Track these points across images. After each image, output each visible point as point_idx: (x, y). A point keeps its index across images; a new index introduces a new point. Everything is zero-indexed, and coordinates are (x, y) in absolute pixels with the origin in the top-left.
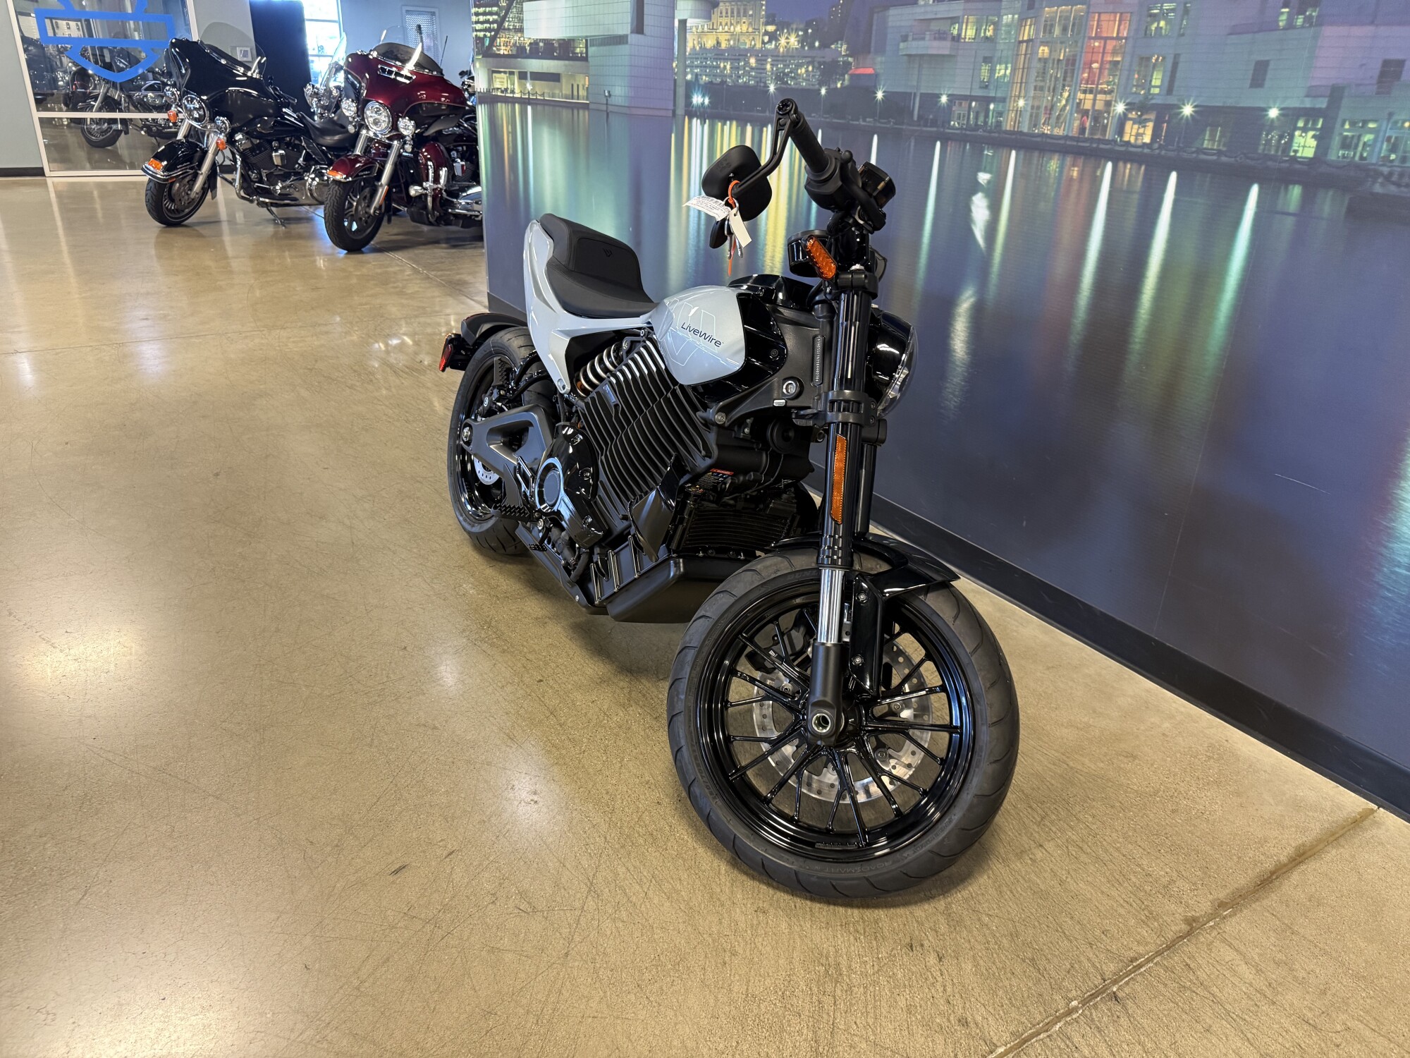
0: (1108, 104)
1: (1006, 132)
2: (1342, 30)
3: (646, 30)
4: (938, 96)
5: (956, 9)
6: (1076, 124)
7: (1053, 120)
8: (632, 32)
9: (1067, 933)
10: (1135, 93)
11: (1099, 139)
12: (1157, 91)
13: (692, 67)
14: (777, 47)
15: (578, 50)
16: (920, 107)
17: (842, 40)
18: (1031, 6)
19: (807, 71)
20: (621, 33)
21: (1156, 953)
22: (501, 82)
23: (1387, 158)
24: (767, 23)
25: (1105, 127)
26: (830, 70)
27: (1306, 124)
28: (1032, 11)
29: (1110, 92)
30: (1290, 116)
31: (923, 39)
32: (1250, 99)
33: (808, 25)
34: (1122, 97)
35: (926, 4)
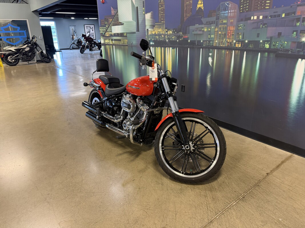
0: (232, 41)
1: (214, 46)
2: (271, 28)
3: (139, 31)
4: (201, 41)
5: (203, 26)
6: (227, 44)
7: (223, 44)
8: (137, 31)
9: (248, 178)
10: (237, 39)
11: (231, 47)
12: (241, 38)
13: (150, 37)
14: (168, 33)
15: (125, 35)
16: (197, 43)
17: (181, 32)
18: (217, 25)
19: (174, 37)
20: (134, 32)
21: (263, 179)
22: (107, 41)
23: (281, 48)
24: (165, 29)
25: (232, 45)
26: (179, 37)
27: (267, 43)
28: (217, 26)
29: (233, 39)
30: (264, 42)
31: (197, 31)
32: (257, 39)
33: (174, 29)
34: (235, 40)
35: (197, 25)
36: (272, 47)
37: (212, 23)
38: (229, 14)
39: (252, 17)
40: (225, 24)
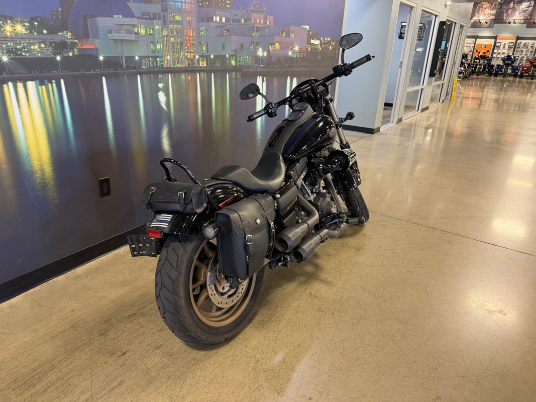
0: (194, 56)
1: (165, 68)
2: (234, 37)
4: (134, 57)
5: (134, 21)
6: (187, 63)
7: (180, 62)
10: (200, 52)
11: (194, 67)
12: (204, 52)
16: (125, 62)
17: (66, 30)
18: (165, 24)
19: (40, 47)
23: (244, 64)
25: (195, 63)
27: (233, 57)
28: (165, 26)
29: (194, 52)
30: (230, 56)
31: (120, 33)
32: (223, 53)
34: (198, 53)
35: (118, 18)
36: (238, 64)
37: (155, 19)
38: (184, 4)
39: (214, 17)
40: (178, 22)
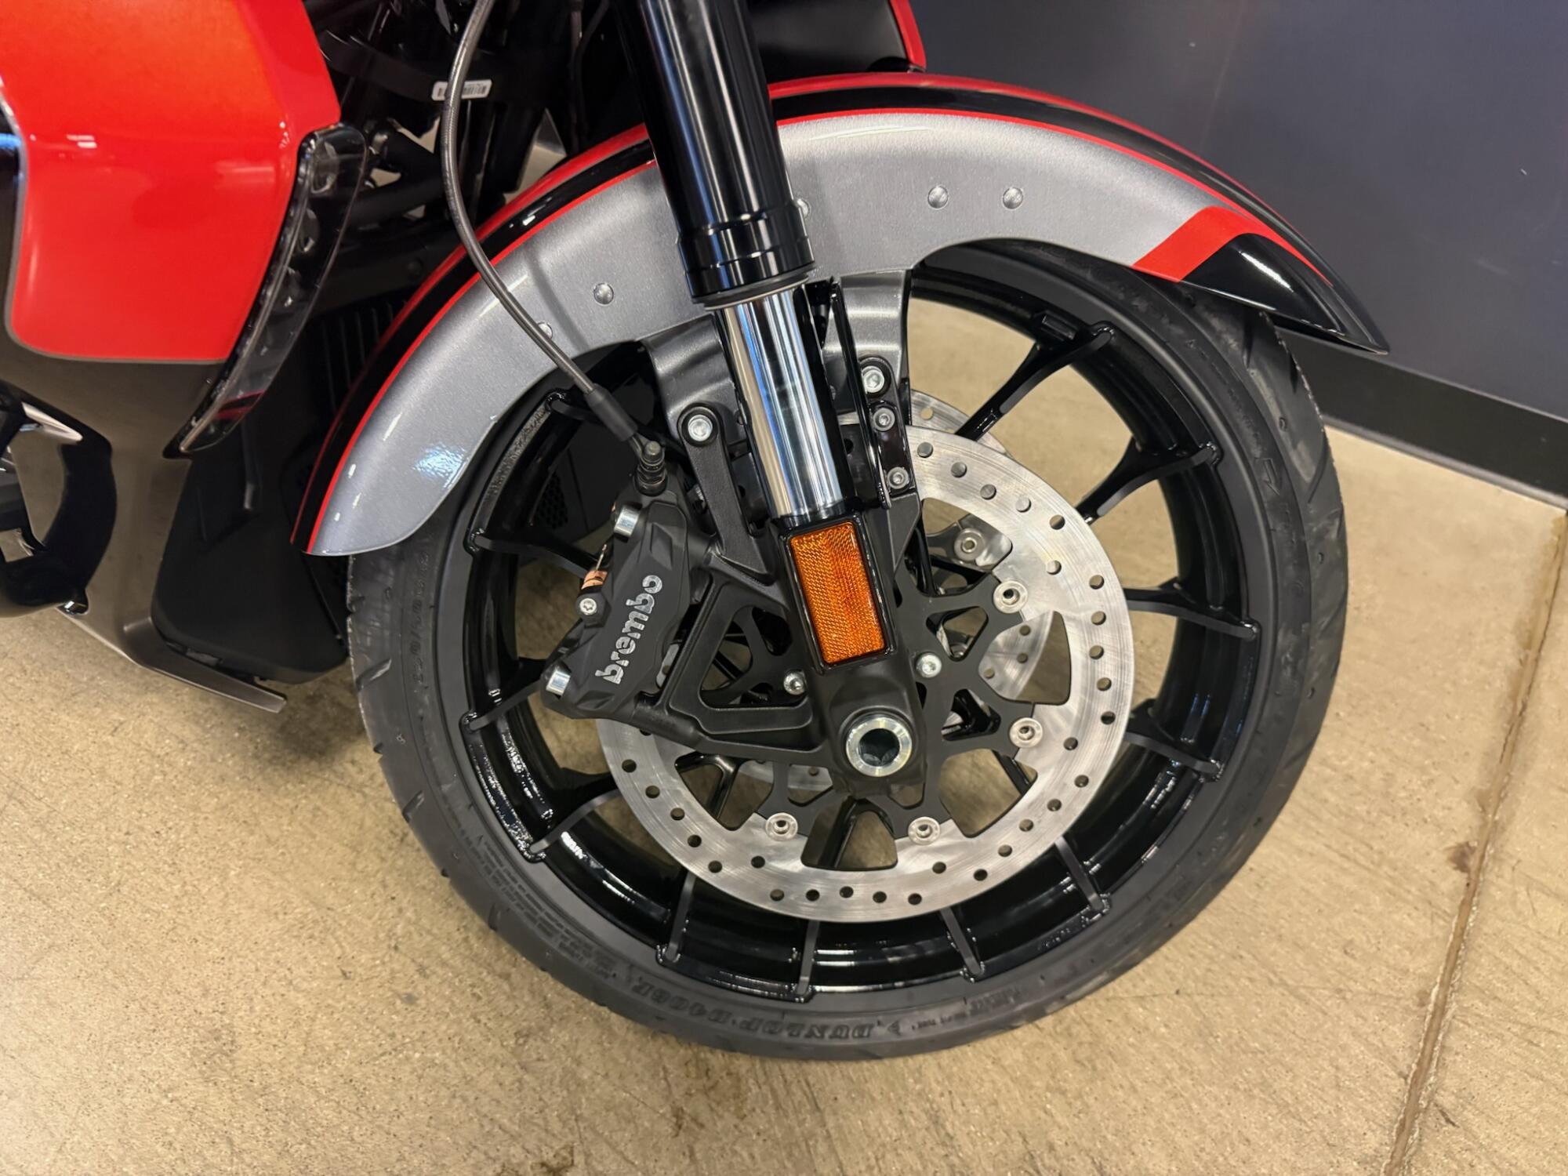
9: (1290, 982)
21: (1447, 961)
